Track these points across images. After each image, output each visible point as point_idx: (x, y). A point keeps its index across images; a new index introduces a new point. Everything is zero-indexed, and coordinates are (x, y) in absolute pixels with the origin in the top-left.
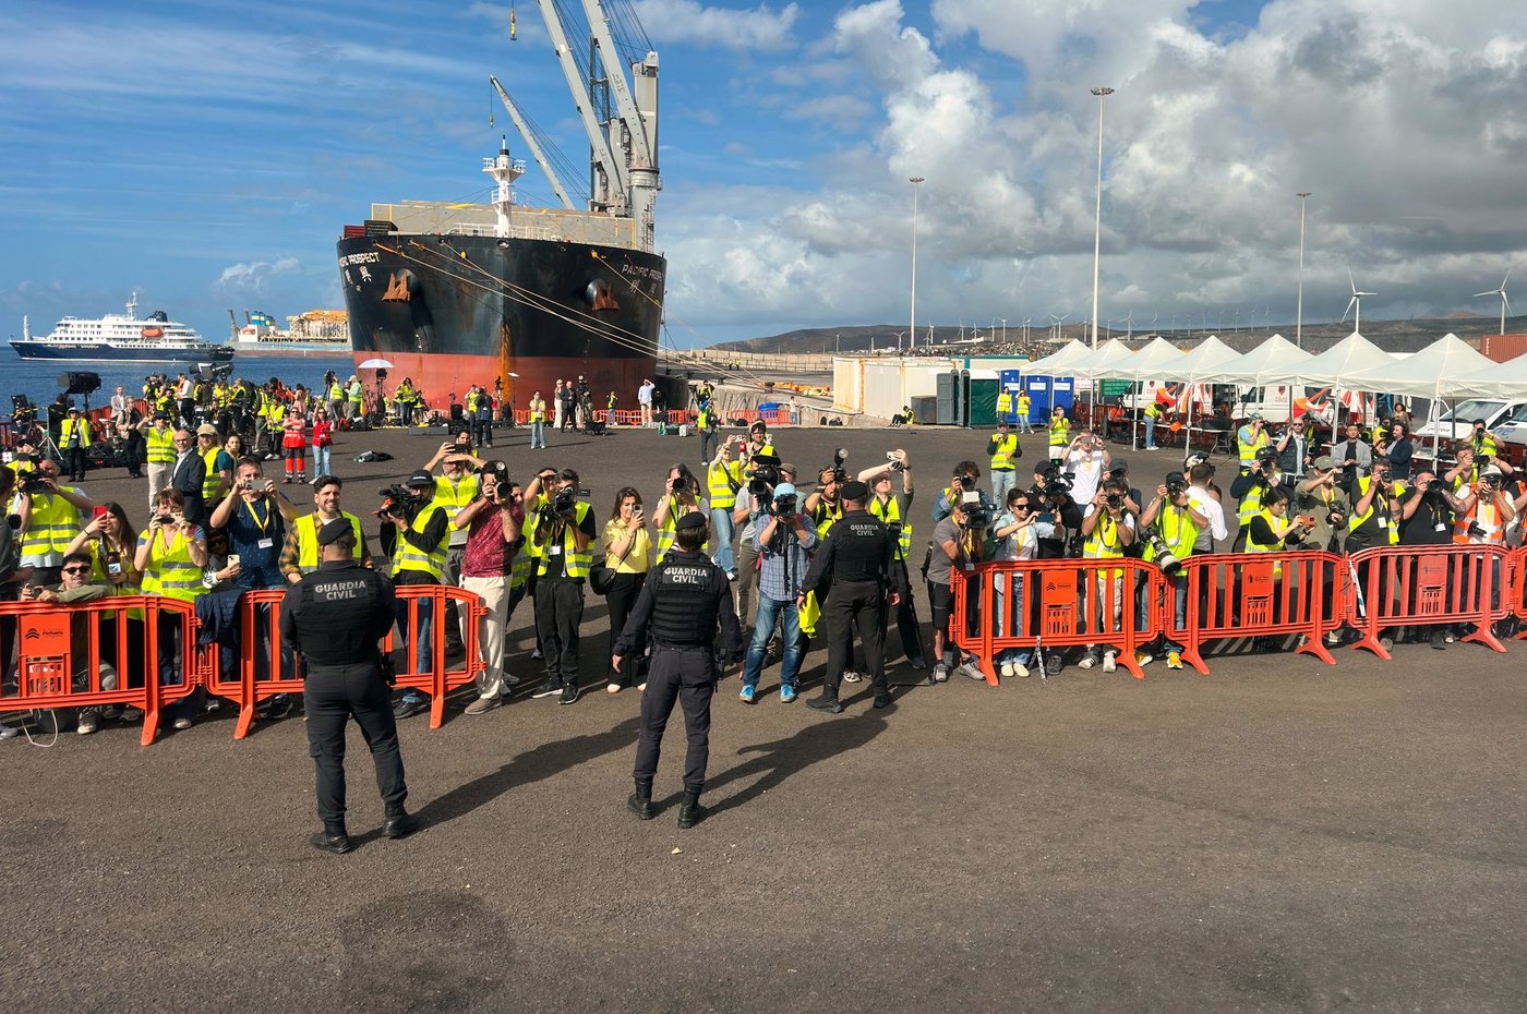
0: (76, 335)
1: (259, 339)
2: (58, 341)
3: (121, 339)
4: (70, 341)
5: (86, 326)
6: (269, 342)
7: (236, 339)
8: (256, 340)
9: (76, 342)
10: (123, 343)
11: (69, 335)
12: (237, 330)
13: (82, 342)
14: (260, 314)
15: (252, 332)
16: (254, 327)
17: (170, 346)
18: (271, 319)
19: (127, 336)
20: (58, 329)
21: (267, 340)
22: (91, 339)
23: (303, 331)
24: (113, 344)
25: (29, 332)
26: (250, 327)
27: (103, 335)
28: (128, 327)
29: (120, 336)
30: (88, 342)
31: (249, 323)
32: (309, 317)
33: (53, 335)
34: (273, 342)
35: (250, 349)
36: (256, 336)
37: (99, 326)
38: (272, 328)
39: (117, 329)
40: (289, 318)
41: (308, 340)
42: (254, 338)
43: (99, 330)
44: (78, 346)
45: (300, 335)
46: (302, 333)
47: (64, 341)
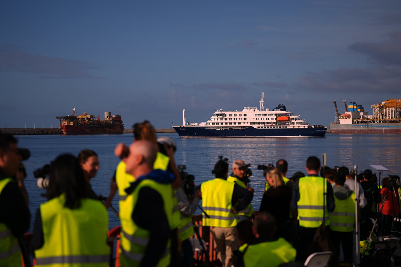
0: (228, 121)
1: (353, 121)
2: (216, 125)
3: (262, 123)
4: (224, 125)
5: (235, 115)
6: (359, 124)
7: (338, 122)
8: (351, 123)
9: (228, 125)
10: (263, 125)
11: (224, 121)
12: (339, 115)
13: (233, 125)
14: (354, 103)
15: (349, 117)
16: (350, 113)
17: (296, 126)
18: (361, 107)
19: (265, 121)
20: (213, 117)
21: (358, 122)
22: (239, 123)
23: (382, 115)
24: (256, 127)
25: (186, 120)
26: (347, 113)
27: (248, 120)
28: (265, 115)
29: (260, 121)
30: (237, 125)
31: (347, 110)
32: (387, 105)
33: (211, 122)
34: (362, 124)
35: (347, 129)
36: (351, 120)
37: (245, 115)
38: (362, 114)
39: (257, 117)
40: (372, 106)
41: (385, 122)
42: (349, 121)
43: (245, 117)
44: (231, 128)
45: (380, 118)
46: (381, 117)
47: (220, 125)
